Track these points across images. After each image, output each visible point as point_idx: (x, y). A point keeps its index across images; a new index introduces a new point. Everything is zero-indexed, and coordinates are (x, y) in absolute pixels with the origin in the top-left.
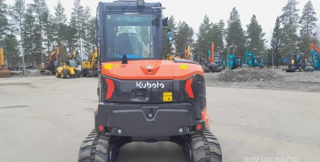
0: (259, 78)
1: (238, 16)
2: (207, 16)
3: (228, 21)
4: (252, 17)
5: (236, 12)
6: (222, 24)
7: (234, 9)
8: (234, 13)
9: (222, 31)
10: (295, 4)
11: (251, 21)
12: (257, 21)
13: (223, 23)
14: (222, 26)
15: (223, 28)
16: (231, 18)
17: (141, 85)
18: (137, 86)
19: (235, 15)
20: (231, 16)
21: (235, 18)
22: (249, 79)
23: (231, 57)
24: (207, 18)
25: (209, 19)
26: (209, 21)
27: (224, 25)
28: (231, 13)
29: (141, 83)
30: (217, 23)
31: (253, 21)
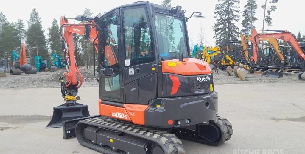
0: (92, 78)
1: (39, 18)
2: (4, 14)
3: (29, 22)
4: (53, 21)
5: (37, 14)
6: (20, 24)
7: (34, 10)
8: (35, 15)
9: (21, 32)
10: (90, 14)
11: (53, 24)
12: (58, 25)
13: (22, 24)
14: (21, 26)
15: (23, 29)
16: (32, 19)
17: (200, 79)
18: (198, 80)
19: (36, 17)
20: (31, 18)
21: (35, 20)
22: (85, 79)
23: (38, 59)
24: (3, 16)
25: (6, 18)
26: (5, 20)
27: (24, 26)
28: (31, 15)
29: (200, 77)
30: (15, 23)
31: (55, 24)
